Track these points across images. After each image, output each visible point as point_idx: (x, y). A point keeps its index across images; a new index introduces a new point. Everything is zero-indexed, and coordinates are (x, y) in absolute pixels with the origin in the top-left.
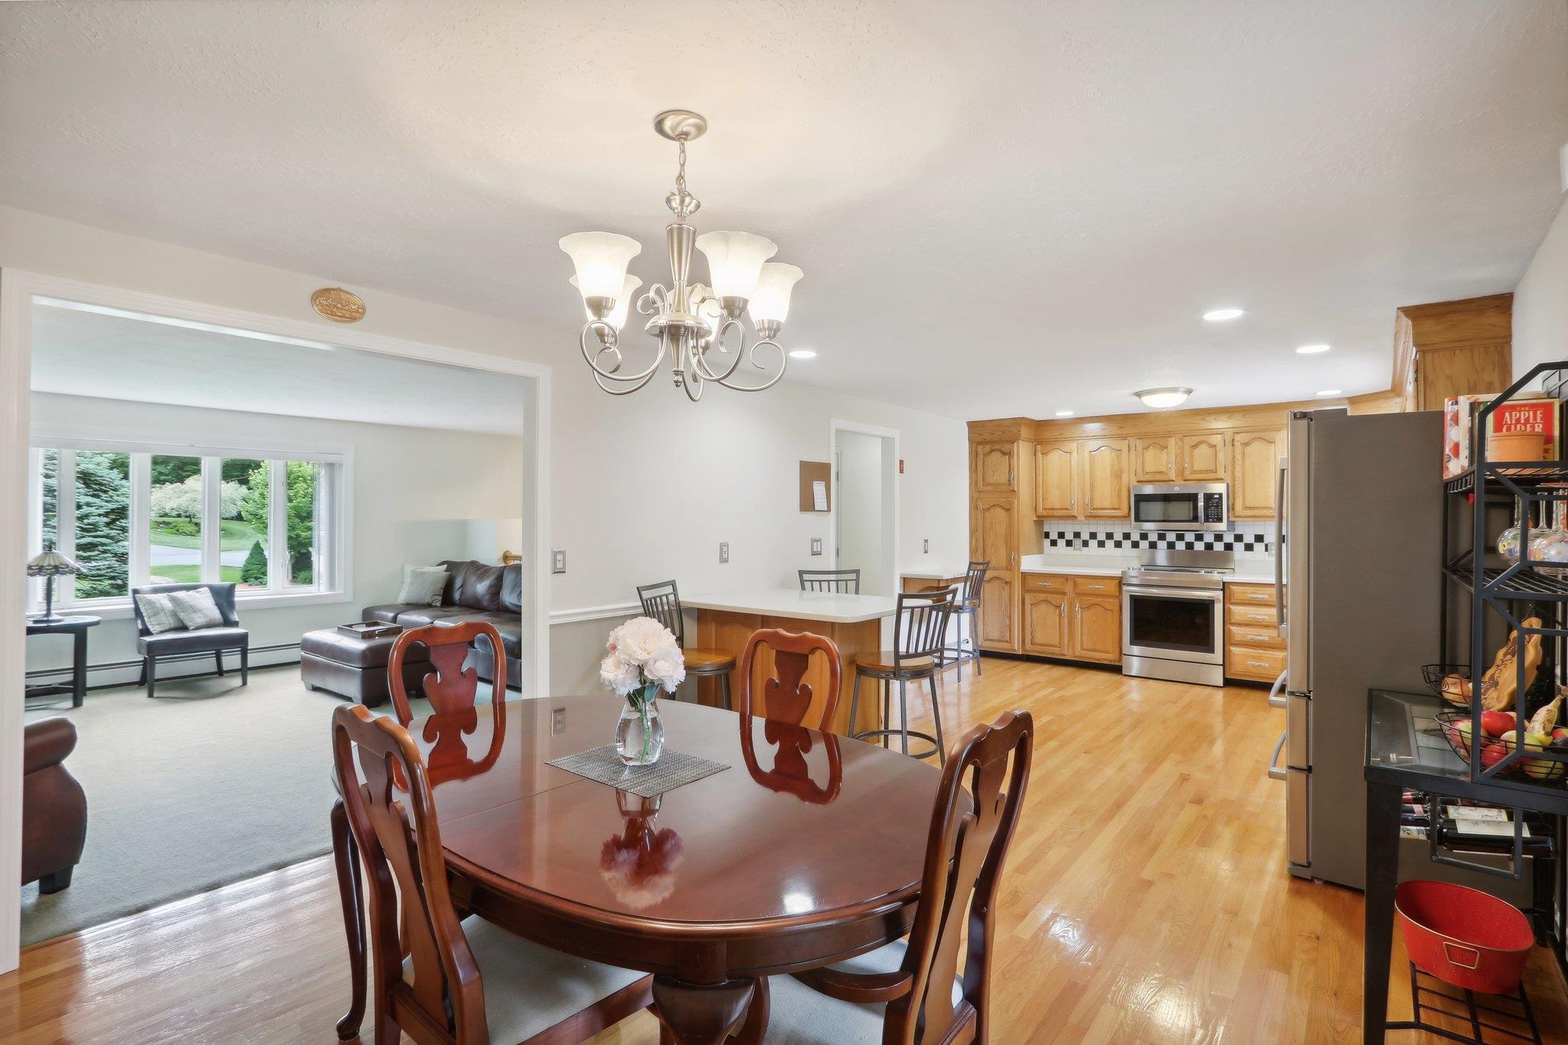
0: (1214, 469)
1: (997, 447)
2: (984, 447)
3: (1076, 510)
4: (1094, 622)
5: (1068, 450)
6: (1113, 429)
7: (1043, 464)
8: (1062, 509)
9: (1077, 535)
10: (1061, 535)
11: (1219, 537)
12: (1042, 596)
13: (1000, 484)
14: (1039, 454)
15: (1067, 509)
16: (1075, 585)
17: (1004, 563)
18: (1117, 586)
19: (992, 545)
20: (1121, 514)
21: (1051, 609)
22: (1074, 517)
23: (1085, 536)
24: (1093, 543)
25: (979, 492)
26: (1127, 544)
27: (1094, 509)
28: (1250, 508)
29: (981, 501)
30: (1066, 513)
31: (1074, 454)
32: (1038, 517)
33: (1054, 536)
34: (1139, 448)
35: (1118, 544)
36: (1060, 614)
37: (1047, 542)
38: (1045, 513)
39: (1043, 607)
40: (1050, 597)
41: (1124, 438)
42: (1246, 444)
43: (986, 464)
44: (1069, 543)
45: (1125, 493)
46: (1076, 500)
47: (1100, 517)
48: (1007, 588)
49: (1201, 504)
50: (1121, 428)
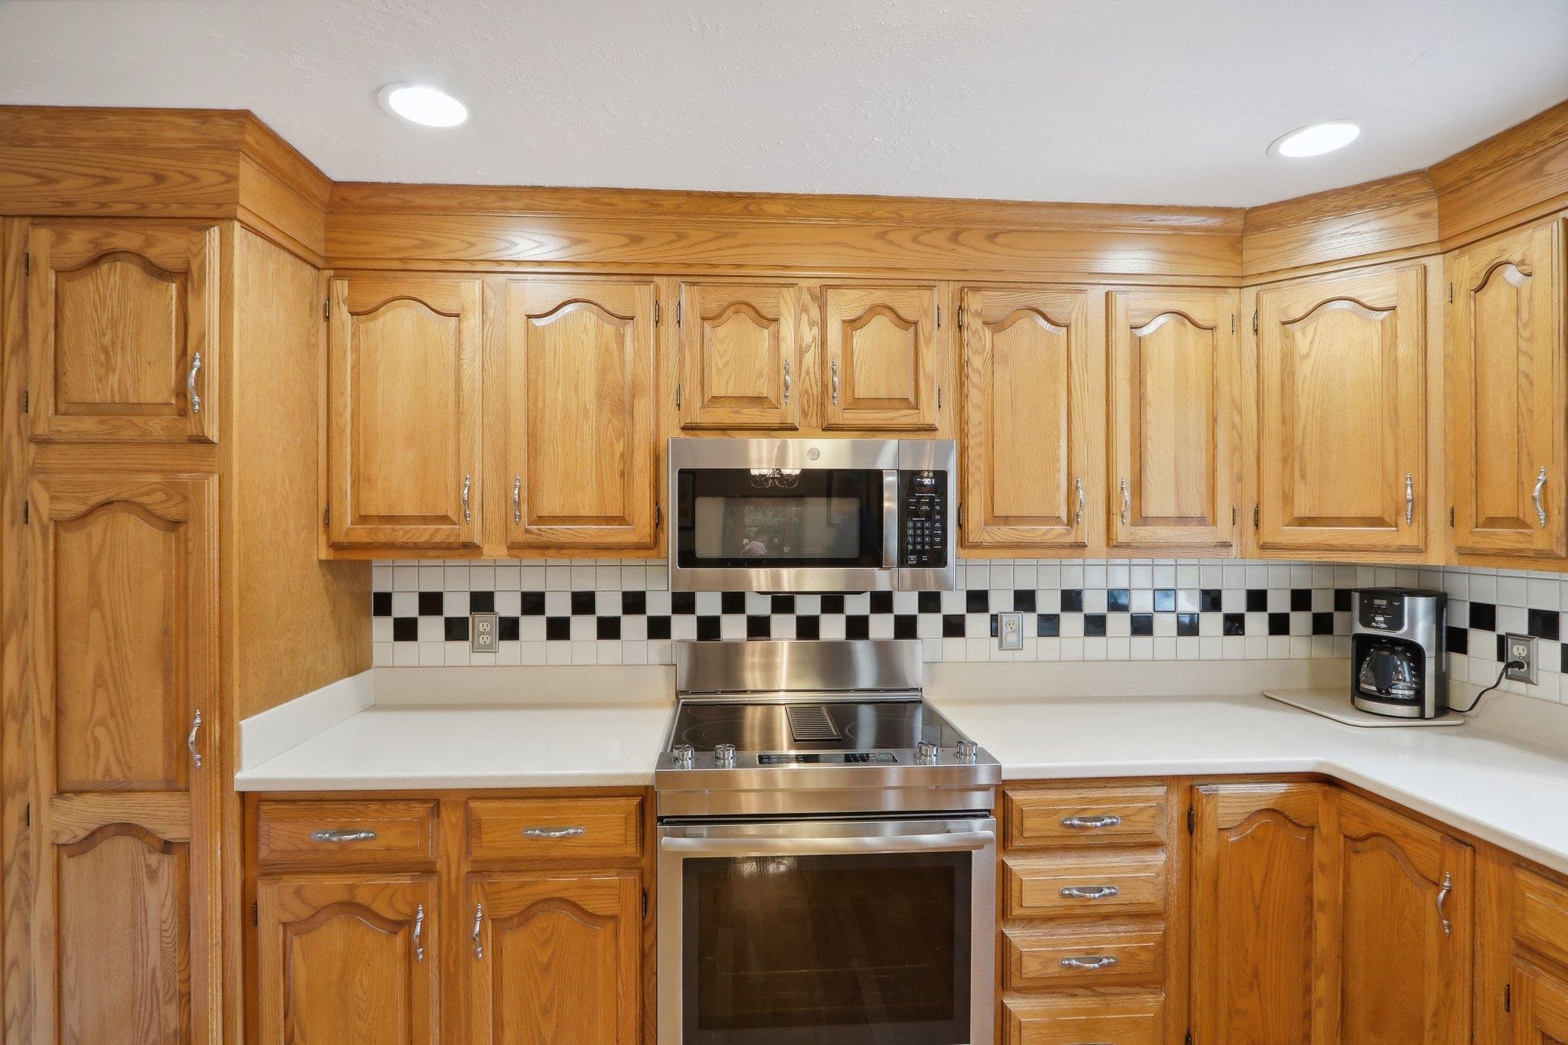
0: (912, 399)
1: (126, 239)
2: (61, 238)
3: (477, 526)
4: (545, 968)
5: (449, 305)
6: (609, 246)
7: (356, 349)
8: (425, 519)
9: (482, 602)
10: (431, 603)
11: (882, 602)
12: (333, 886)
13: (136, 409)
14: (342, 314)
15: (444, 519)
16: (472, 829)
17: (153, 759)
18: (633, 822)
19: (99, 682)
20: (631, 538)
21: (371, 937)
22: (470, 549)
23: (508, 605)
24: (533, 628)
25: (43, 442)
26: (634, 626)
27: (541, 520)
28: (1006, 520)
29: (46, 485)
30: (443, 533)
31: (472, 322)
32: (336, 547)
33: (405, 606)
34: (691, 316)
35: (609, 629)
36: (409, 954)
37: (382, 628)
38: (362, 534)
39: (335, 935)
40: (365, 888)
41: (644, 277)
42: (997, 326)
43: (68, 313)
44: (456, 630)
45: (642, 461)
46: (478, 485)
47: (560, 547)
48: (167, 866)
49: (890, 504)
50: (635, 240)
